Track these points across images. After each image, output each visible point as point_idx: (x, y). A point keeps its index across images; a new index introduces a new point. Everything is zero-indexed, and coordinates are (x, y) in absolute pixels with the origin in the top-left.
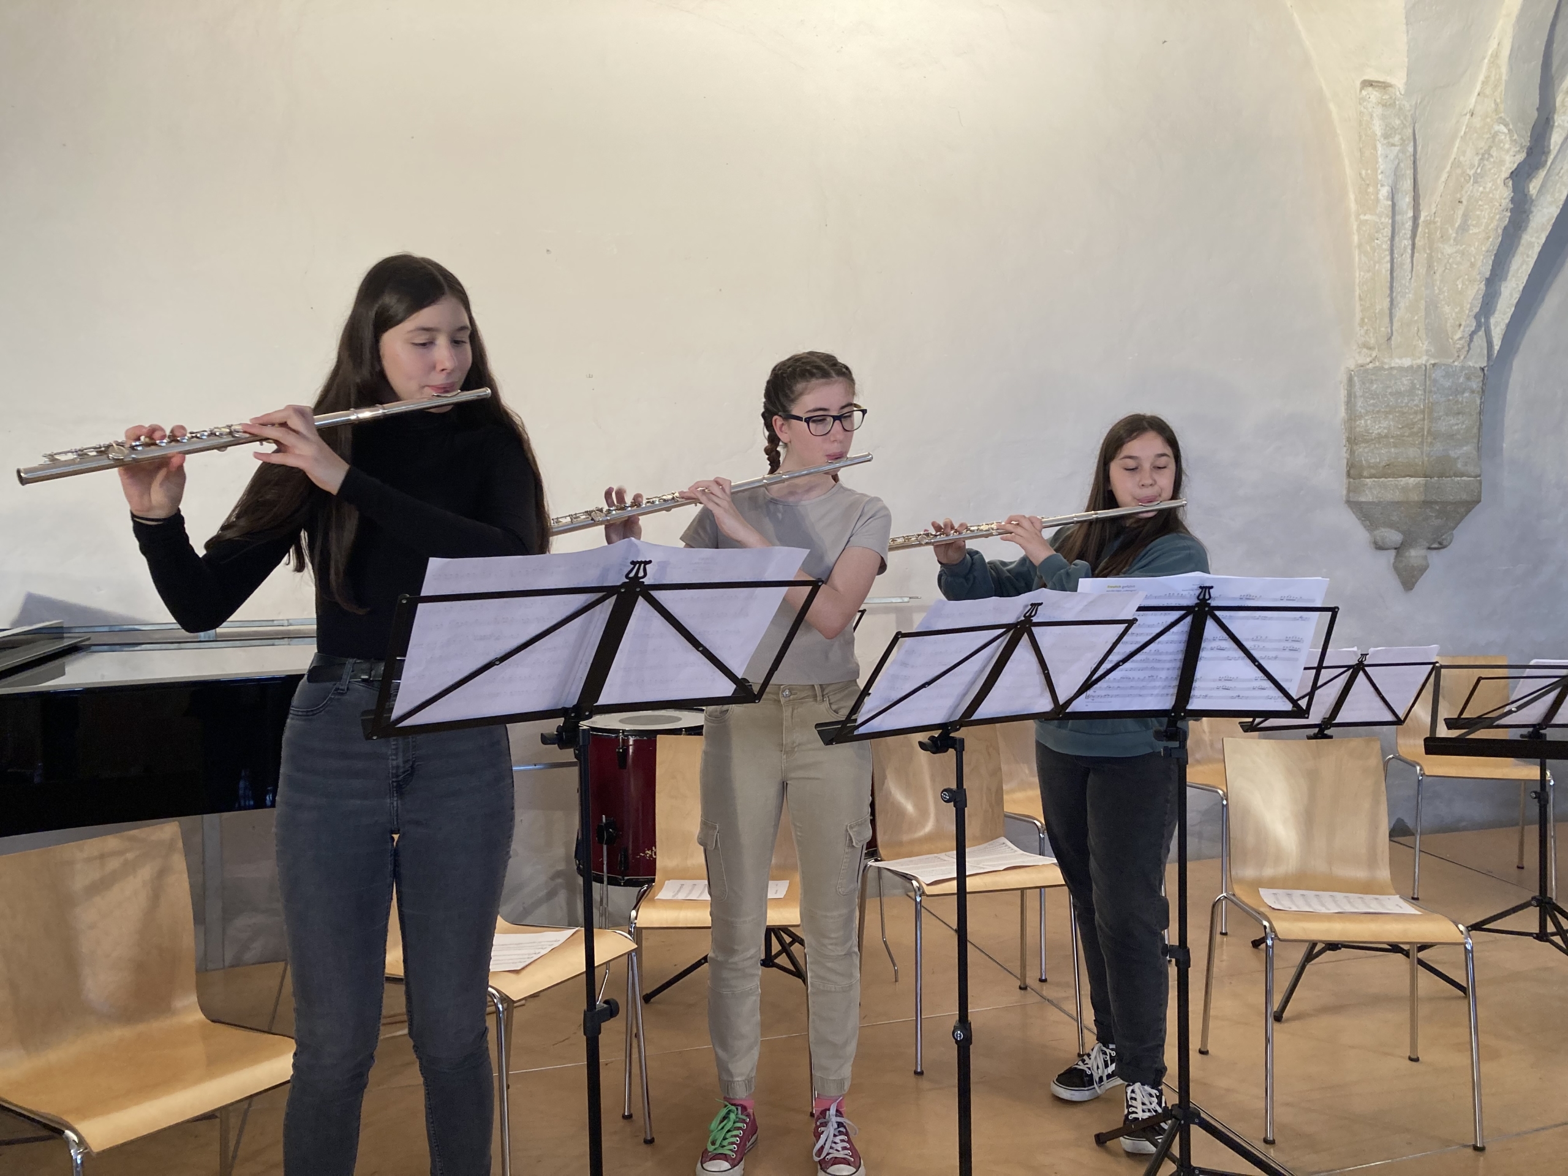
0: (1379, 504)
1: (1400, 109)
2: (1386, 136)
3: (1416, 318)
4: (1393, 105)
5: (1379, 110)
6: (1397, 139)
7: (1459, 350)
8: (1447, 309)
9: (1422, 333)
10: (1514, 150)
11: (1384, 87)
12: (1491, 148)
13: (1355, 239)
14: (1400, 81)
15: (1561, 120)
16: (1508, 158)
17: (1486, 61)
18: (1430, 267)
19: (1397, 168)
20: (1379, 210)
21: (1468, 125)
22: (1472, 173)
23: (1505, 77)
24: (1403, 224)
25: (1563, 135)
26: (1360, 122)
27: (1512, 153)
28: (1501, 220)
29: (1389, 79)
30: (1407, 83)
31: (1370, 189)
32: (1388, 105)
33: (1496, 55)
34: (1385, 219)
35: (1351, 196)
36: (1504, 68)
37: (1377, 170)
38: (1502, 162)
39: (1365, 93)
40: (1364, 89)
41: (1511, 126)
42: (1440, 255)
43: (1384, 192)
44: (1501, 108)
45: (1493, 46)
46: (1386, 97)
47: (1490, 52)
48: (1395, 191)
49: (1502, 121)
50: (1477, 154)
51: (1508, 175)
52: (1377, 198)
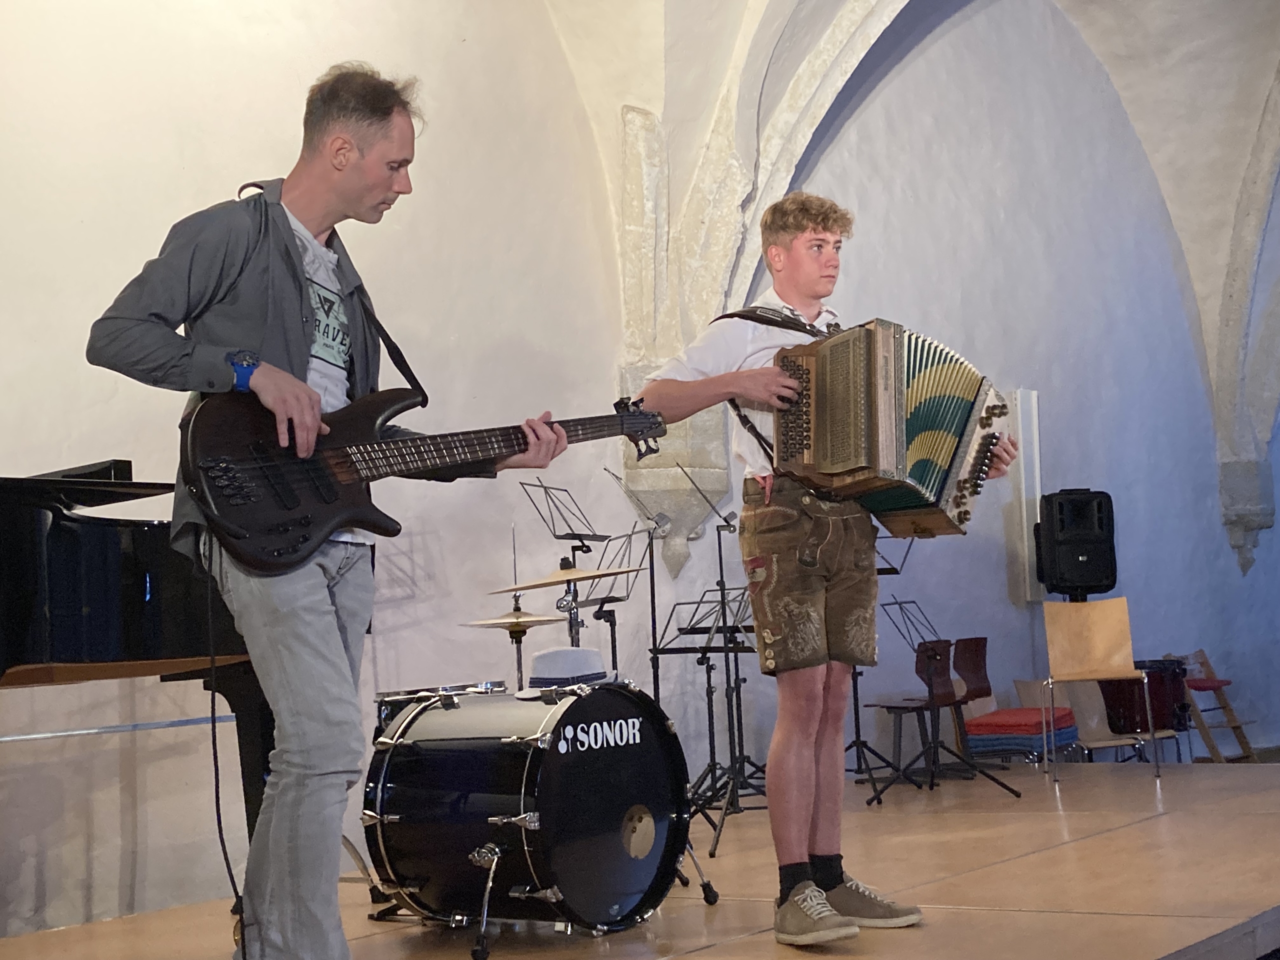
0: (653, 492)
1: (659, 134)
2: (649, 157)
3: (674, 322)
4: (653, 130)
8: (695, 317)
9: (680, 336)
10: (744, 181)
11: (646, 114)
12: (726, 178)
13: (618, 248)
14: (658, 111)
15: (764, 163)
16: (739, 189)
17: (718, 103)
18: (680, 278)
19: (657, 186)
20: (645, 222)
21: (704, 157)
22: (711, 198)
23: (734, 119)
24: (661, 237)
25: (768, 176)
26: (625, 142)
27: (742, 184)
28: (736, 240)
29: (648, 108)
30: (663, 114)
31: (635, 203)
32: (650, 129)
33: (726, 100)
34: (651, 231)
35: (612, 208)
36: (734, 112)
37: (642, 187)
38: (735, 191)
39: (629, 116)
40: (628, 112)
41: (741, 162)
42: (687, 268)
43: (649, 205)
44: (734, 144)
45: (724, 91)
46: (648, 123)
47: (721, 97)
48: (656, 207)
49: (733, 156)
50: (715, 182)
51: (740, 203)
52: (643, 210)
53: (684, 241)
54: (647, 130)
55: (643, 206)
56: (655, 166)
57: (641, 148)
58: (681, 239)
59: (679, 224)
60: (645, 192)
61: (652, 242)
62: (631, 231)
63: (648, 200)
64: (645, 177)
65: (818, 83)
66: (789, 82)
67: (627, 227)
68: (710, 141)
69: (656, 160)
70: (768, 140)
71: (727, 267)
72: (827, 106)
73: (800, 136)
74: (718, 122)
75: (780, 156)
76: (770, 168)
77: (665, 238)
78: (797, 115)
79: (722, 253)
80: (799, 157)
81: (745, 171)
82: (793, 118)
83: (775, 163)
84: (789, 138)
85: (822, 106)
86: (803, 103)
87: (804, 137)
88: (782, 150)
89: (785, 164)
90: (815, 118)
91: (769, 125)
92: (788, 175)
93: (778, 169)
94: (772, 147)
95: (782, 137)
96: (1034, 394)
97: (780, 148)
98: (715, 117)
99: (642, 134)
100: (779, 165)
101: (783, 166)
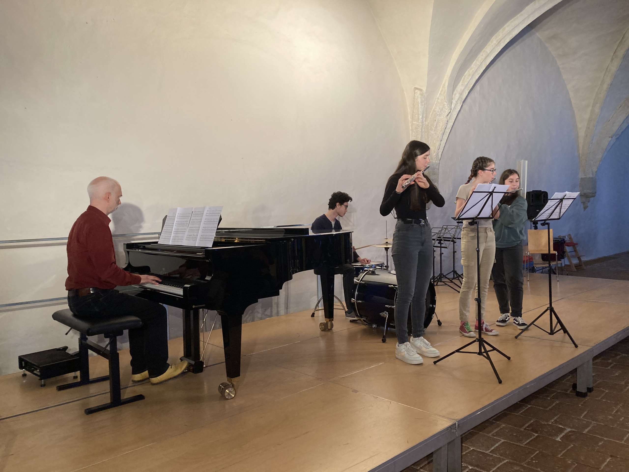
1: (424, 96)
10: (448, 109)
11: (421, 90)
12: (443, 108)
13: (410, 128)
14: (424, 89)
15: (454, 102)
16: (447, 111)
17: (442, 86)
18: (428, 137)
19: (423, 111)
20: (419, 121)
21: (437, 102)
22: (439, 113)
23: (446, 91)
24: (423, 125)
25: (455, 105)
26: (414, 98)
27: (448, 110)
28: (445, 126)
29: (421, 88)
30: (426, 90)
31: (416, 116)
32: (422, 95)
33: (444, 85)
34: (421, 124)
35: (409, 117)
36: (446, 89)
37: (419, 111)
38: (446, 112)
39: (416, 91)
40: (416, 90)
41: (448, 103)
42: (430, 134)
43: (421, 117)
44: (446, 98)
45: (444, 82)
46: (421, 93)
47: (443, 84)
48: (423, 117)
49: (446, 102)
50: (440, 109)
51: (447, 115)
52: (419, 118)
53: (430, 126)
54: (421, 95)
55: (419, 117)
56: (423, 105)
57: (419, 100)
58: (429, 125)
59: (428, 121)
60: (420, 113)
61: (421, 127)
62: (415, 124)
63: (420, 115)
64: (420, 109)
65: (471, 77)
66: (462, 77)
67: (414, 122)
68: (439, 97)
69: (423, 104)
70: (455, 95)
71: (442, 134)
73: (464, 93)
74: (441, 91)
75: (458, 99)
76: (455, 103)
77: (424, 126)
78: (464, 87)
79: (440, 130)
80: (464, 99)
81: (449, 106)
83: (457, 101)
84: (461, 94)
85: (472, 84)
86: (466, 83)
87: (466, 93)
88: (459, 97)
89: (460, 102)
90: (469, 87)
91: (456, 90)
92: (460, 105)
93: (458, 103)
94: (456, 96)
95: (459, 94)
96: (527, 161)
97: (458, 97)
98: (440, 90)
99: (420, 96)
100: (458, 102)
101: (459, 102)
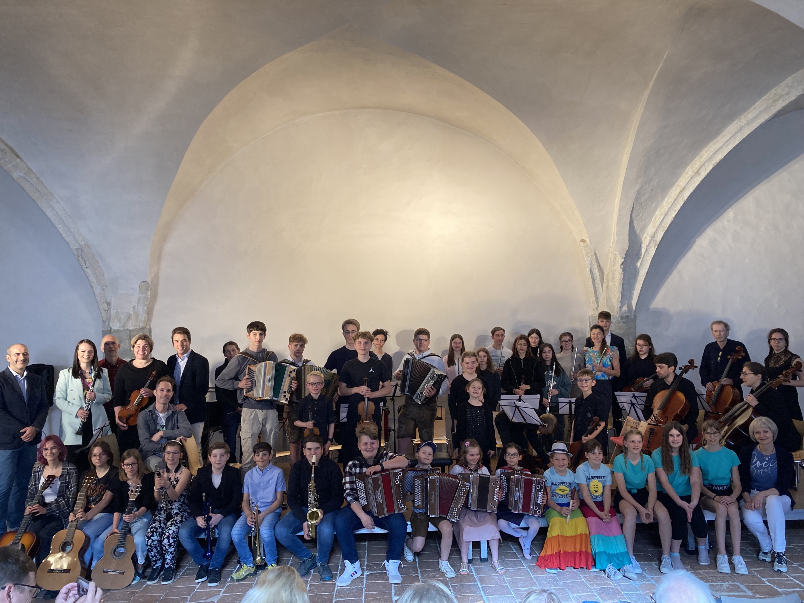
1: (590, 247)
2: (586, 255)
4: (587, 247)
5: (584, 248)
6: (590, 255)
7: (618, 311)
8: (613, 300)
11: (585, 242)
17: (613, 234)
18: (608, 288)
19: (591, 263)
21: (611, 250)
24: (596, 277)
25: (645, 250)
26: (581, 250)
28: (622, 276)
30: (590, 241)
34: (590, 277)
36: (616, 237)
38: (619, 261)
41: (619, 252)
44: (616, 247)
45: (613, 230)
46: (585, 245)
48: (591, 269)
49: (616, 251)
56: (589, 257)
57: (584, 252)
58: (608, 275)
59: (608, 271)
60: (586, 265)
63: (587, 268)
64: (586, 261)
68: (612, 245)
72: (669, 223)
76: (646, 247)
79: (617, 280)
81: (620, 255)
82: (654, 230)
83: (648, 245)
91: (646, 233)
93: (650, 247)
94: (647, 240)
97: (650, 240)
98: (612, 238)
